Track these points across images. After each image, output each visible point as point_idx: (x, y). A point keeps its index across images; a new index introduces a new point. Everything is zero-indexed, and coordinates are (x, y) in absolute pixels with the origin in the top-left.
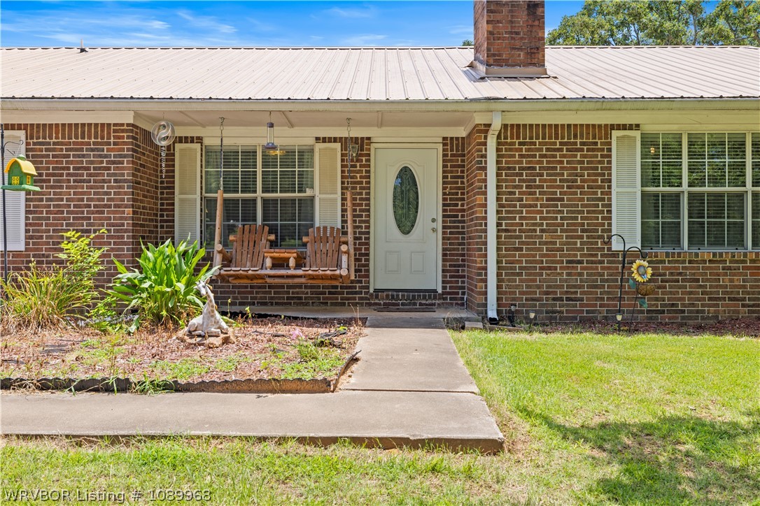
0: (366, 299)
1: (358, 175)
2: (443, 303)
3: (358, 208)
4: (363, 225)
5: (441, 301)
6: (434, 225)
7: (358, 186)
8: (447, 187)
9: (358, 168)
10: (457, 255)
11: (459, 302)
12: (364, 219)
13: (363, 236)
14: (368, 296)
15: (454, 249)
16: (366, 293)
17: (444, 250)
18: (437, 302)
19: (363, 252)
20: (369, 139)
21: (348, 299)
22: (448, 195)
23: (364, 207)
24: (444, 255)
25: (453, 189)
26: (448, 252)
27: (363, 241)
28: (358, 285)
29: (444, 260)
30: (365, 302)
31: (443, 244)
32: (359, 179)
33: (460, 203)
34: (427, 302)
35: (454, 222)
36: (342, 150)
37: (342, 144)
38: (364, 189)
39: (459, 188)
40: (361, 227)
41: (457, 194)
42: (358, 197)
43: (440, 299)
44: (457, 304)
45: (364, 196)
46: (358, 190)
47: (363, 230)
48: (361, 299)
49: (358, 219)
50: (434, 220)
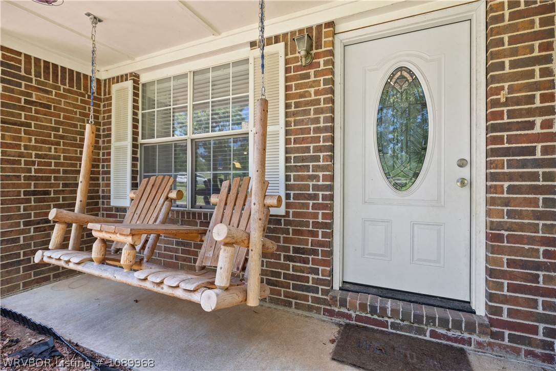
0: (324, 302)
1: (312, 90)
2: (490, 344)
3: (312, 145)
4: (321, 174)
5: (488, 339)
6: (465, 172)
7: (312, 108)
8: (502, 88)
9: (312, 79)
10: (531, 241)
11: (539, 351)
12: (321, 163)
13: (320, 193)
14: (328, 298)
15: (522, 227)
16: (325, 292)
17: (492, 226)
18: (474, 337)
19: (320, 220)
20: (331, 24)
21: (296, 297)
22: (506, 104)
23: (321, 144)
24: (491, 237)
25: (520, 91)
26: (506, 233)
27: (320, 201)
28: (311, 276)
29: (490, 249)
30: (323, 307)
31: (488, 213)
32: (313, 97)
33: (538, 120)
34: (450, 334)
35: (524, 164)
36: (286, 54)
37: (286, 45)
38: (322, 113)
39: (537, 86)
40: (316, 178)
41: (531, 100)
42: (312, 126)
43: (483, 333)
44: (529, 353)
45: (322, 125)
46: (312, 116)
47: (321, 183)
48: (316, 300)
49: (311, 164)
50: (462, 163)
